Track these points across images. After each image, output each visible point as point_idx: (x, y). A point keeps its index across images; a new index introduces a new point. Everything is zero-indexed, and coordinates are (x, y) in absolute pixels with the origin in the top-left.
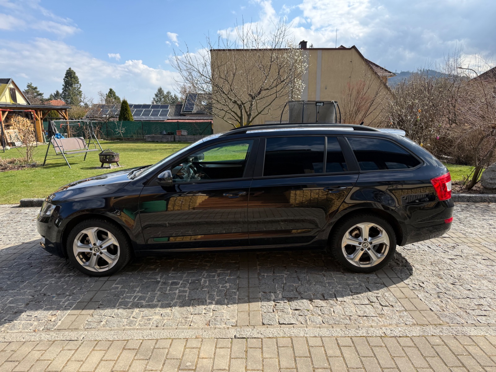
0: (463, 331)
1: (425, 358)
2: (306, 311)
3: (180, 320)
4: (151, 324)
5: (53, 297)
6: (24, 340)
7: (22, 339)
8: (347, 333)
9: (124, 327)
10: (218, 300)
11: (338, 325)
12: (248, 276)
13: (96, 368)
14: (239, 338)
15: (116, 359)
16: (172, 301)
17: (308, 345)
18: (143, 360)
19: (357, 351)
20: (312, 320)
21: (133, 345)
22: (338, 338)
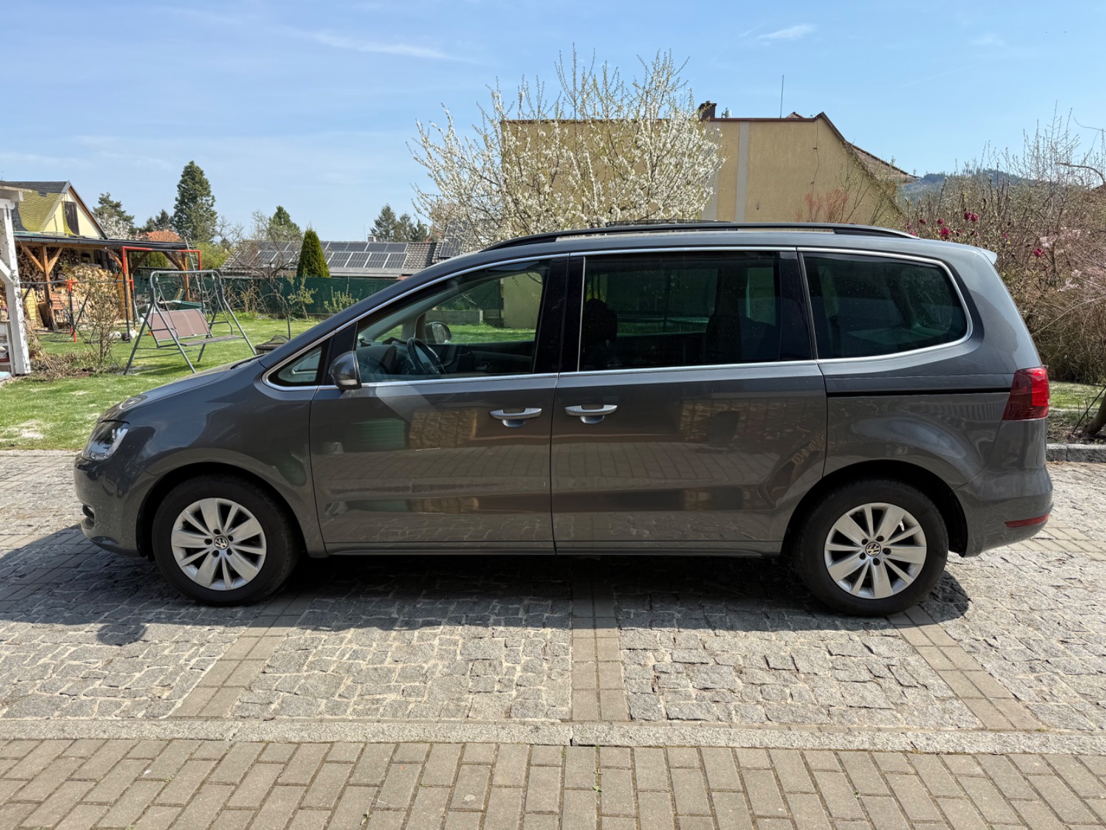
0: (1095, 746)
1: (1008, 801)
2: (728, 693)
3: (445, 703)
4: (381, 710)
5: (164, 648)
6: (105, 737)
7: (102, 734)
8: (827, 742)
9: (319, 717)
10: (527, 663)
11: (803, 726)
12: (594, 613)
13: (264, 800)
14: (580, 745)
15: (309, 781)
16: (425, 662)
17: (738, 766)
18: (368, 785)
19: (850, 782)
20: (743, 713)
21: (345, 754)
22: (805, 752)
